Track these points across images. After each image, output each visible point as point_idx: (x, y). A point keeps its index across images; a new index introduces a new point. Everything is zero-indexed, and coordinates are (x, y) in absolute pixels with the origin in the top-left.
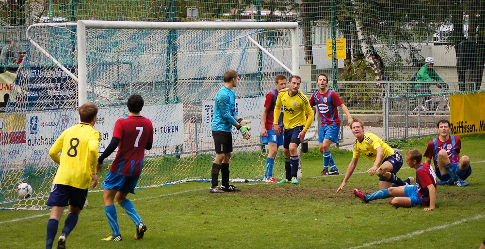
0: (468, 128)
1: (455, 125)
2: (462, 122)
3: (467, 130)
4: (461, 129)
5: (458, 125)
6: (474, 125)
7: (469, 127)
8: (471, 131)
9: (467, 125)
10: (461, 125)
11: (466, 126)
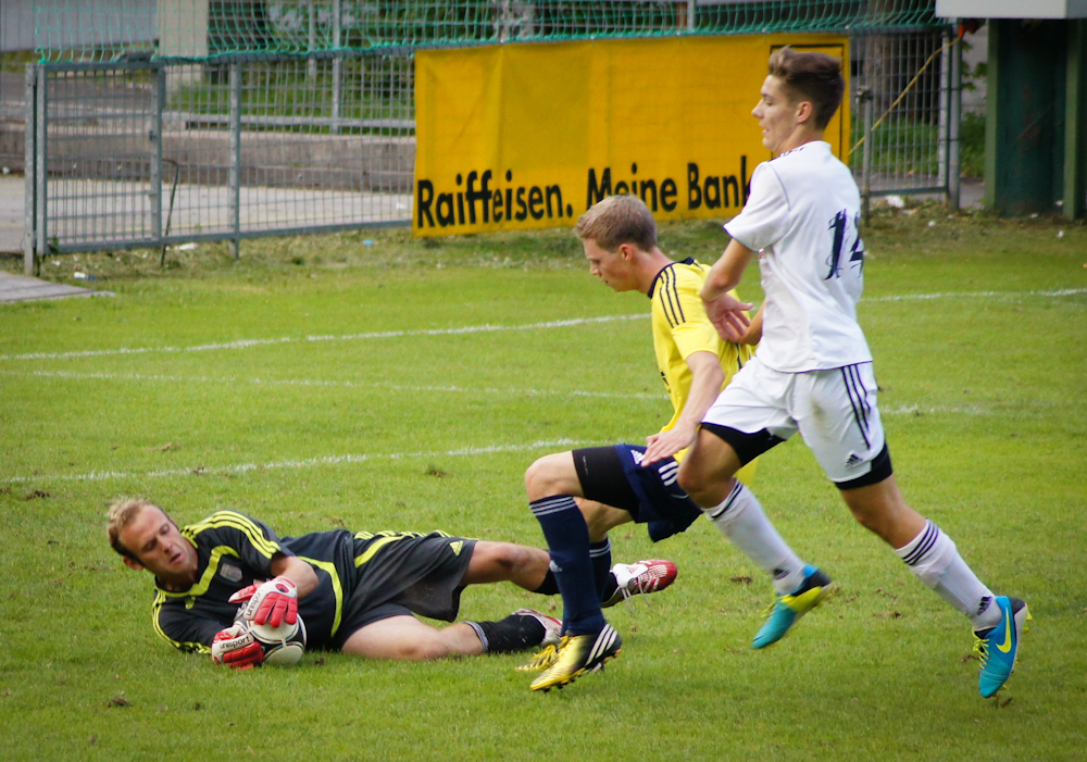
0: (521, 202)
1: (445, 185)
2: (487, 175)
3: (516, 208)
4: (479, 204)
5: (463, 188)
6: (555, 189)
7: (525, 197)
8: (538, 216)
9: (514, 185)
10: (477, 186)
11: (509, 192)
